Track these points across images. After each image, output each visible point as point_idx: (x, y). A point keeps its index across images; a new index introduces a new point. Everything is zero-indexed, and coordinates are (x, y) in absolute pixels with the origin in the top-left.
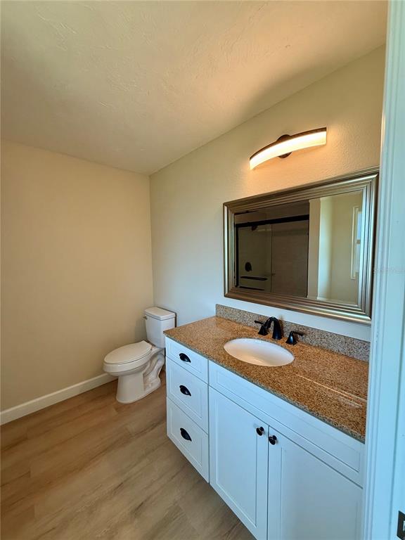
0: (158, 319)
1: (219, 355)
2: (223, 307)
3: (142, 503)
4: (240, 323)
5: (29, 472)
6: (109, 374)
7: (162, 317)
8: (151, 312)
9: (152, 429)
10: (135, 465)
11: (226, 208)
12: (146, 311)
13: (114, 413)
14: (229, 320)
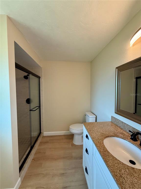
0: (89, 116)
1: (98, 142)
2: (115, 118)
3: (67, 187)
4: (122, 129)
5: (45, 153)
6: (70, 132)
7: (90, 116)
8: (87, 113)
9: (80, 159)
10: (70, 170)
11: (117, 69)
12: (86, 113)
13: (71, 146)
14: (117, 125)
